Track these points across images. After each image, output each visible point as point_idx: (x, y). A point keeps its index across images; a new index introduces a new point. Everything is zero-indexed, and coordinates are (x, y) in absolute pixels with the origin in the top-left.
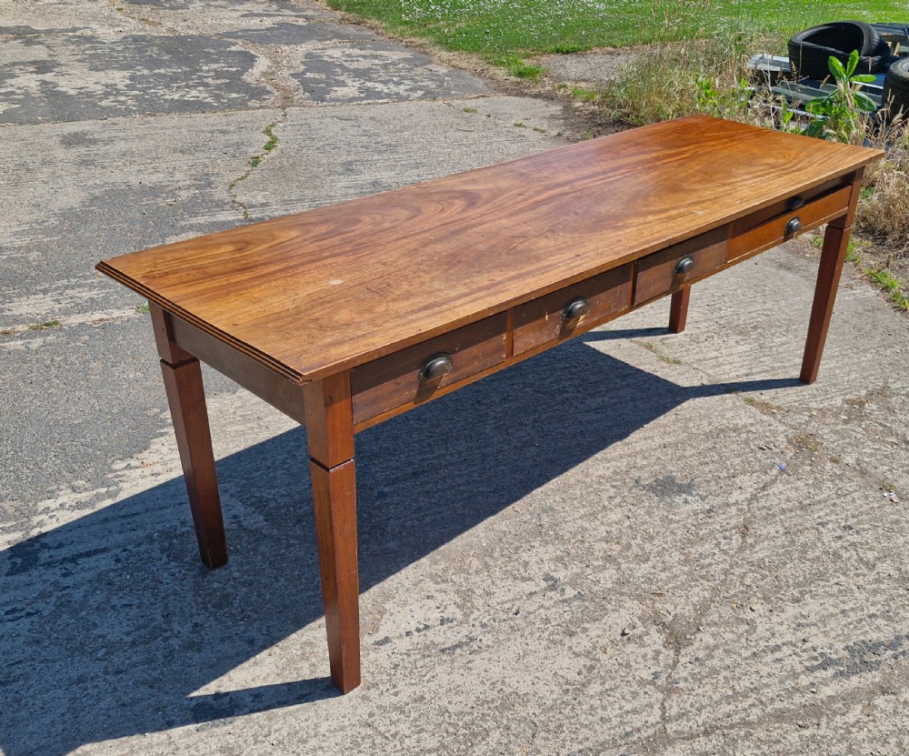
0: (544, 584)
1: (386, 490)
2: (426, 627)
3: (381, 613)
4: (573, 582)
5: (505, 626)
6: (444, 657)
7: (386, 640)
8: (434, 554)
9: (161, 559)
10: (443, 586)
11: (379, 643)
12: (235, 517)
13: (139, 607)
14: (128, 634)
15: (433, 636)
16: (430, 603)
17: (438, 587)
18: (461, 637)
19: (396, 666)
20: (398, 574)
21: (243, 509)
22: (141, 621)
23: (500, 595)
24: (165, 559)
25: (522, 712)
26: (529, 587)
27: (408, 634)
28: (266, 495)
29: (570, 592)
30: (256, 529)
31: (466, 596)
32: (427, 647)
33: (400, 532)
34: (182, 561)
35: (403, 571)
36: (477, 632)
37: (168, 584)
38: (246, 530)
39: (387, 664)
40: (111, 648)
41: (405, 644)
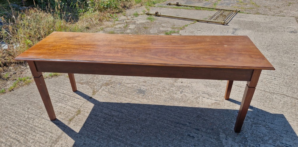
0: (183, 93)
1: (188, 124)
2: (207, 98)
3: (212, 104)
4: (179, 91)
5: (196, 92)
6: (209, 93)
7: (215, 100)
8: (194, 106)
9: (249, 139)
10: (198, 101)
11: (217, 100)
12: (226, 139)
13: (257, 131)
14: (261, 127)
15: (208, 97)
16: (203, 100)
17: (199, 102)
18: (204, 94)
19: (217, 97)
20: (204, 107)
21: (223, 140)
22: (257, 128)
23: (191, 95)
24: (248, 139)
25: (206, 84)
26: (185, 94)
27: (211, 99)
28: (215, 141)
29: (181, 90)
30: (223, 133)
31: (197, 98)
32: (210, 96)
33: (195, 114)
34: (244, 136)
35: (202, 107)
36: (201, 93)
37: (249, 132)
38: (226, 134)
39: (218, 97)
40: (265, 126)
41: (213, 98)
